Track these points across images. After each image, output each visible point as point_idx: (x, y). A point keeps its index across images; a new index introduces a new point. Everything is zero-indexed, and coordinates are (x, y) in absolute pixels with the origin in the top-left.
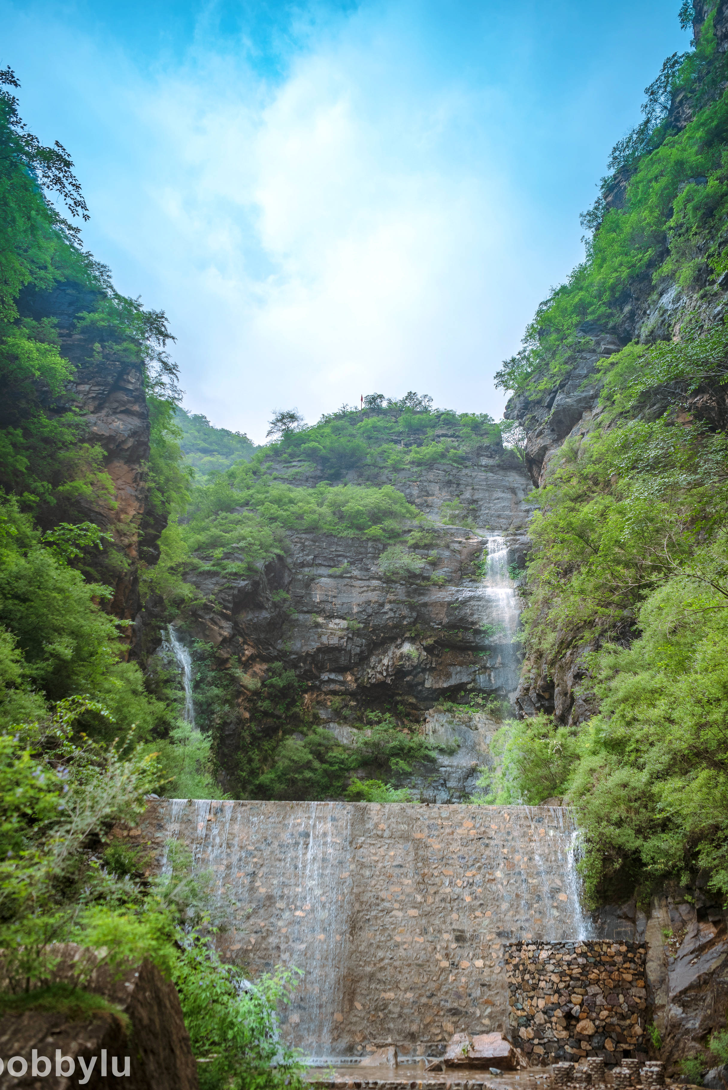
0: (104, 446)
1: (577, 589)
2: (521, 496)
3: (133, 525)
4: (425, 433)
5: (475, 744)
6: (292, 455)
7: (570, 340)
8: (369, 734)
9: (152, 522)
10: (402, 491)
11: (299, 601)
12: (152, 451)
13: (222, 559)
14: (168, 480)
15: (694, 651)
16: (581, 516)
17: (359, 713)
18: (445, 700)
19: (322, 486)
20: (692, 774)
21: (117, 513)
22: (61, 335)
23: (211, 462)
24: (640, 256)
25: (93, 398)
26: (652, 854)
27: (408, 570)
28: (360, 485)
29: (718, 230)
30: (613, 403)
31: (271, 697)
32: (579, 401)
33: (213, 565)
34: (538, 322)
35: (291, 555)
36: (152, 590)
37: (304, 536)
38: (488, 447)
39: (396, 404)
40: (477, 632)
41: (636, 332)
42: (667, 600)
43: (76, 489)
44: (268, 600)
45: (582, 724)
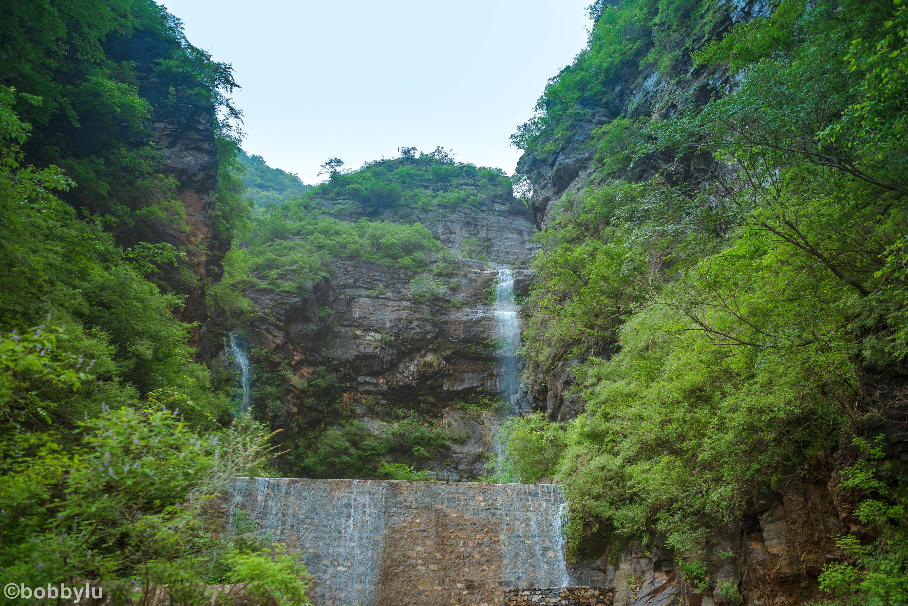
0: (177, 177)
1: (569, 313)
2: (526, 237)
3: (201, 247)
4: (450, 181)
5: (481, 436)
6: (338, 194)
7: (571, 111)
8: (396, 426)
9: (217, 245)
10: (430, 229)
11: (341, 317)
12: (219, 184)
13: (277, 279)
14: (232, 210)
15: (663, 364)
16: (576, 254)
17: (388, 410)
18: (459, 401)
19: (363, 221)
20: (656, 459)
21: (188, 236)
22: (139, 78)
23: (266, 196)
24: (630, 46)
25: (167, 134)
26: (622, 521)
27: (433, 294)
28: (394, 221)
29: (693, 29)
30: (604, 164)
31: (316, 395)
32: (577, 161)
33: (269, 284)
34: (546, 94)
35: (336, 278)
36: (217, 303)
37: (347, 262)
38: (501, 196)
39: (426, 155)
40: (487, 346)
41: (624, 108)
42: (642, 324)
43: (152, 213)
44: (315, 315)
45: (570, 421)
